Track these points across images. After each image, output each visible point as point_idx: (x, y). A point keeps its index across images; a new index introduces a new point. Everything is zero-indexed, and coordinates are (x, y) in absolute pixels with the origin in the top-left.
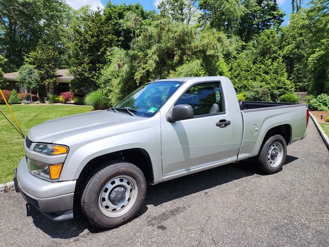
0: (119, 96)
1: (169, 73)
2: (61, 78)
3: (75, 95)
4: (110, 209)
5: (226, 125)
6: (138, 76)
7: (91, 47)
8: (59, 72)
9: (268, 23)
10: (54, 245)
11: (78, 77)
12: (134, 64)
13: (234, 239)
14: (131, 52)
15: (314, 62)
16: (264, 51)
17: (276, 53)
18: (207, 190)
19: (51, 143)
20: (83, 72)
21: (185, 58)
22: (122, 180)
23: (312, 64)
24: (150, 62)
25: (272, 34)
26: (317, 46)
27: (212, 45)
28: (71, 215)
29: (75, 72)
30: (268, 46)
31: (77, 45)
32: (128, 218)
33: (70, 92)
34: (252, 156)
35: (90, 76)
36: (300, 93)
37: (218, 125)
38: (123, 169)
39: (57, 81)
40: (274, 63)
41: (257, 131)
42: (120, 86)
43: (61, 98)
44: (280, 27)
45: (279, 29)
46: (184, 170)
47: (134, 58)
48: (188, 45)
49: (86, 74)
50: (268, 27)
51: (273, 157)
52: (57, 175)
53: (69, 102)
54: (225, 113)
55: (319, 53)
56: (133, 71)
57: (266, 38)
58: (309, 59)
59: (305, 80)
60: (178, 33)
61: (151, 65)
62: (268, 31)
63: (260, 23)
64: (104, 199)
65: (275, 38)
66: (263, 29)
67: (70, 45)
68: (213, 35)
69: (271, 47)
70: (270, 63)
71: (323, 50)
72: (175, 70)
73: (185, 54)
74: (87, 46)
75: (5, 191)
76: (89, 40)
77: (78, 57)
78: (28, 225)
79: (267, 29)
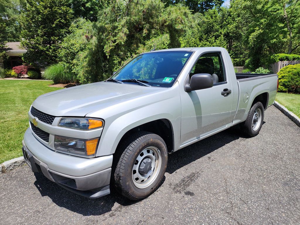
0: (86, 69)
1: (138, 47)
2: (11, 51)
3: (29, 69)
4: (139, 181)
5: (228, 94)
6: (107, 49)
7: (45, 19)
8: (8, 45)
9: (210, 4)
10: (90, 223)
11: (32, 50)
12: (102, 37)
13: (258, 197)
14: (99, 24)
15: (254, 40)
16: (208, 29)
17: (218, 31)
18: (208, 155)
19: (85, 117)
20: (37, 45)
21: (153, 32)
22: (148, 152)
23: (252, 41)
24: (121, 34)
25: (214, 13)
26: (257, 25)
27: (180, 20)
28: (108, 191)
29: (27, 45)
30: (211, 25)
31: (28, 16)
32: (155, 188)
33: (22, 66)
34: (242, 122)
35: (45, 49)
36: (238, 67)
37: (223, 94)
38: (151, 140)
39: (7, 54)
40: (216, 40)
41: (247, 99)
42: (87, 59)
43: (13, 73)
44: (221, 7)
45: (221, 9)
46: (195, 138)
47: (102, 30)
48: (156, 19)
49: (41, 47)
50: (211, 7)
51: (255, 121)
52: (93, 151)
53: (22, 77)
54: (227, 83)
55: (259, 32)
56: (102, 44)
57: (209, 17)
58: (250, 37)
59: (241, 56)
60: (146, 7)
61: (122, 37)
62: (211, 11)
63: (204, 3)
64: (135, 172)
65: (217, 18)
66: (206, 9)
67: (16, 16)
68: (180, 9)
69: (213, 26)
70: (214, 41)
71: (262, 29)
72: (144, 44)
73: (153, 28)
74: (39, 18)
75: (3, 172)
76: (42, 11)
77: (30, 29)
78: (49, 206)
79: (210, 8)
